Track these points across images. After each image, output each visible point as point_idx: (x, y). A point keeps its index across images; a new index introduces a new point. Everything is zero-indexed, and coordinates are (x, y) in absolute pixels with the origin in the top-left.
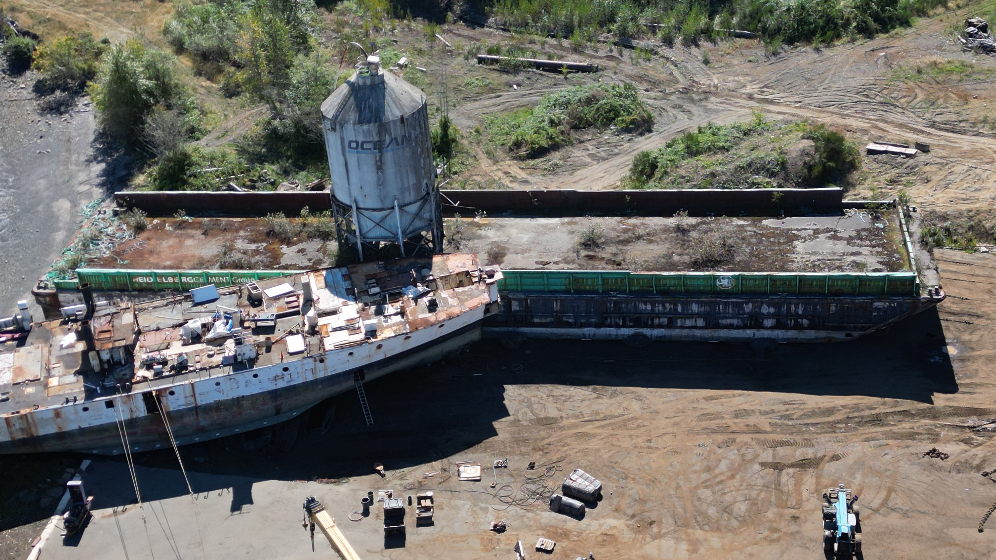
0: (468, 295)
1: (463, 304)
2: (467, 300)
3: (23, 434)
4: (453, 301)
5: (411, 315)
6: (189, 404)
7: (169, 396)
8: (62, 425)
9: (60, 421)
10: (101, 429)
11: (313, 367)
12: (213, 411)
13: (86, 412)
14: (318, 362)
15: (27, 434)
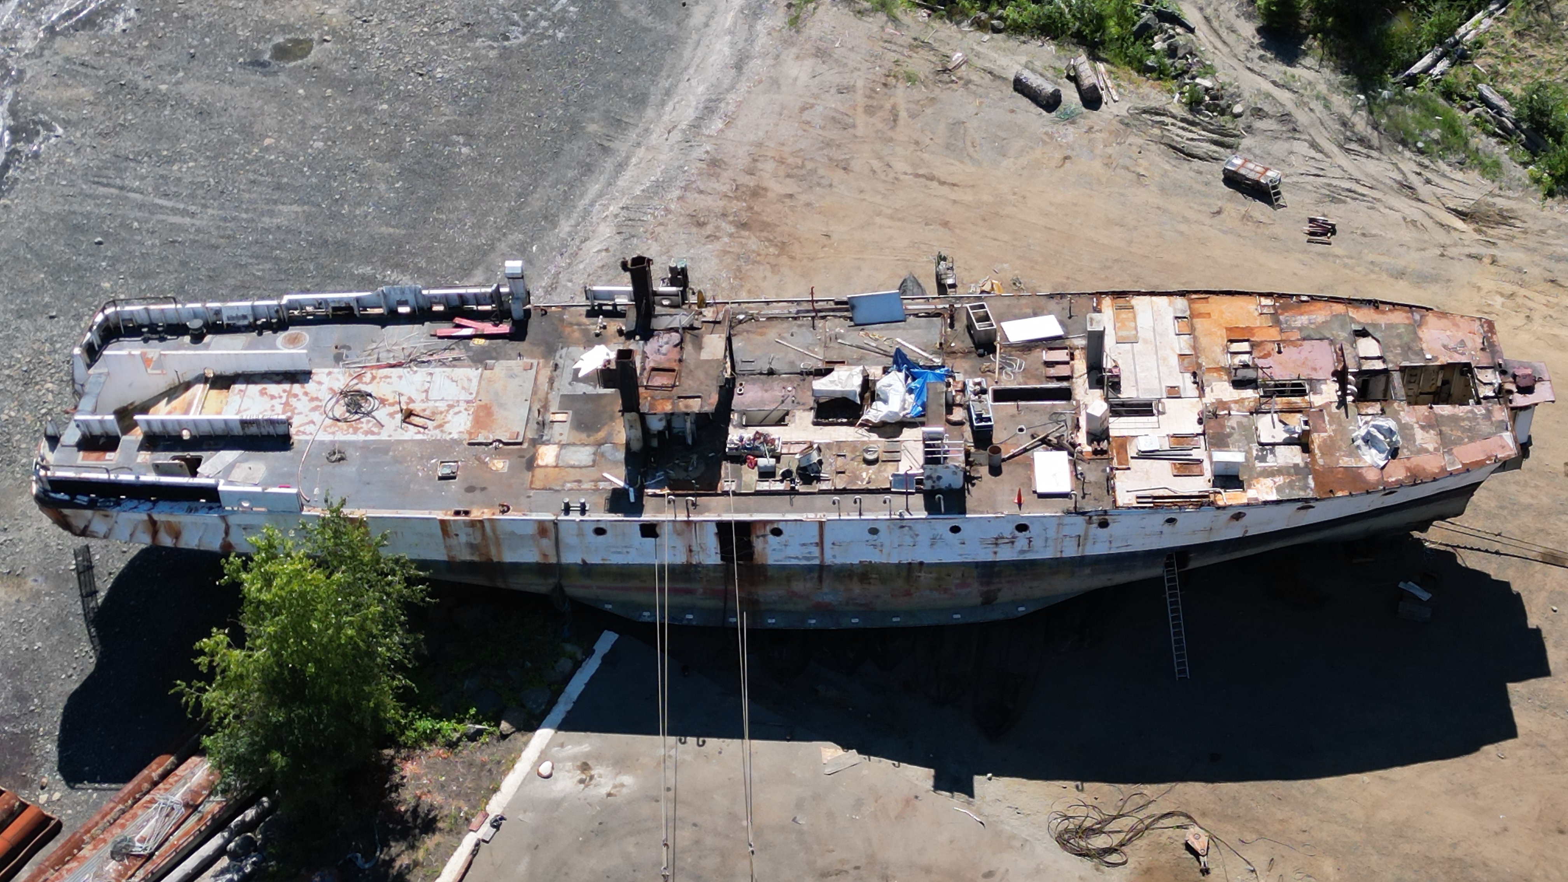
0: (1464, 430)
1: (1450, 452)
2: (1459, 442)
3: (472, 554)
4: (1425, 439)
5: (1323, 454)
6: (807, 559)
7: (771, 537)
8: (552, 552)
9: (547, 544)
10: (626, 573)
11: (1082, 534)
12: (855, 579)
13: (601, 537)
14: (1095, 525)
15: (481, 555)
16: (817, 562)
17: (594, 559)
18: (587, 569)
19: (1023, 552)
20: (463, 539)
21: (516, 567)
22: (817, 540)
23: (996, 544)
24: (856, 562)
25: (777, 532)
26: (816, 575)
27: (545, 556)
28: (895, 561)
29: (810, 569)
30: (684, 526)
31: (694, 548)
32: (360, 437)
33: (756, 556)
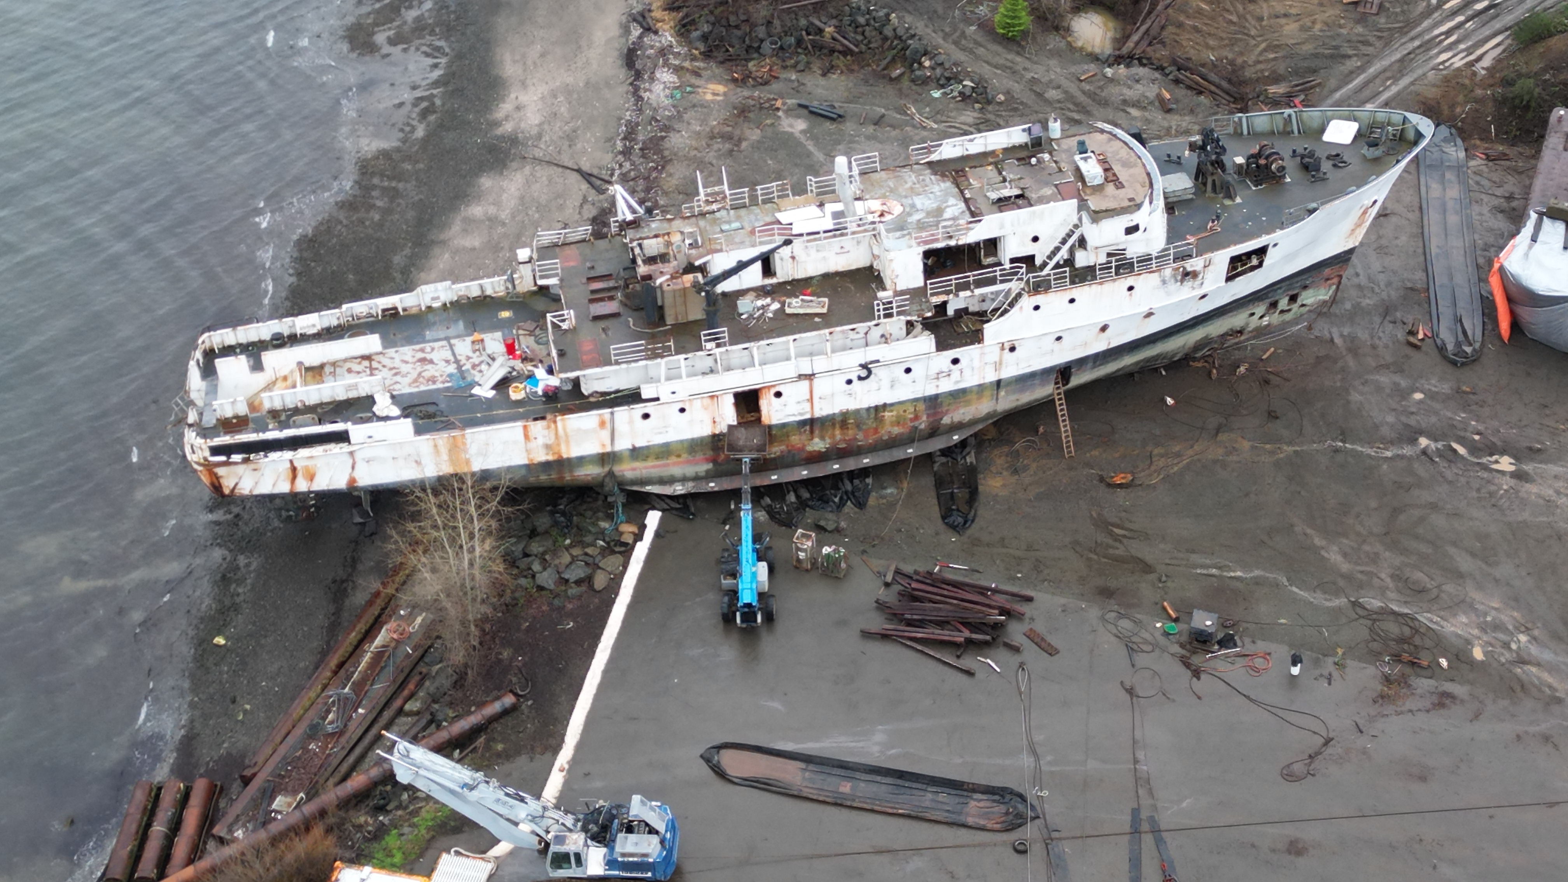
3: (548, 456)
6: (801, 414)
7: (775, 400)
8: (608, 442)
9: (605, 434)
10: (664, 451)
11: (997, 359)
12: (837, 426)
13: (648, 421)
14: (1007, 351)
15: (554, 454)
16: (808, 416)
17: (640, 443)
18: (636, 453)
19: (957, 382)
20: (541, 441)
21: (581, 460)
22: (808, 397)
23: (938, 378)
24: (837, 411)
25: (778, 395)
26: (808, 428)
27: (604, 445)
28: (865, 406)
29: (803, 423)
30: (708, 401)
31: (717, 420)
32: (439, 385)
33: (763, 419)
